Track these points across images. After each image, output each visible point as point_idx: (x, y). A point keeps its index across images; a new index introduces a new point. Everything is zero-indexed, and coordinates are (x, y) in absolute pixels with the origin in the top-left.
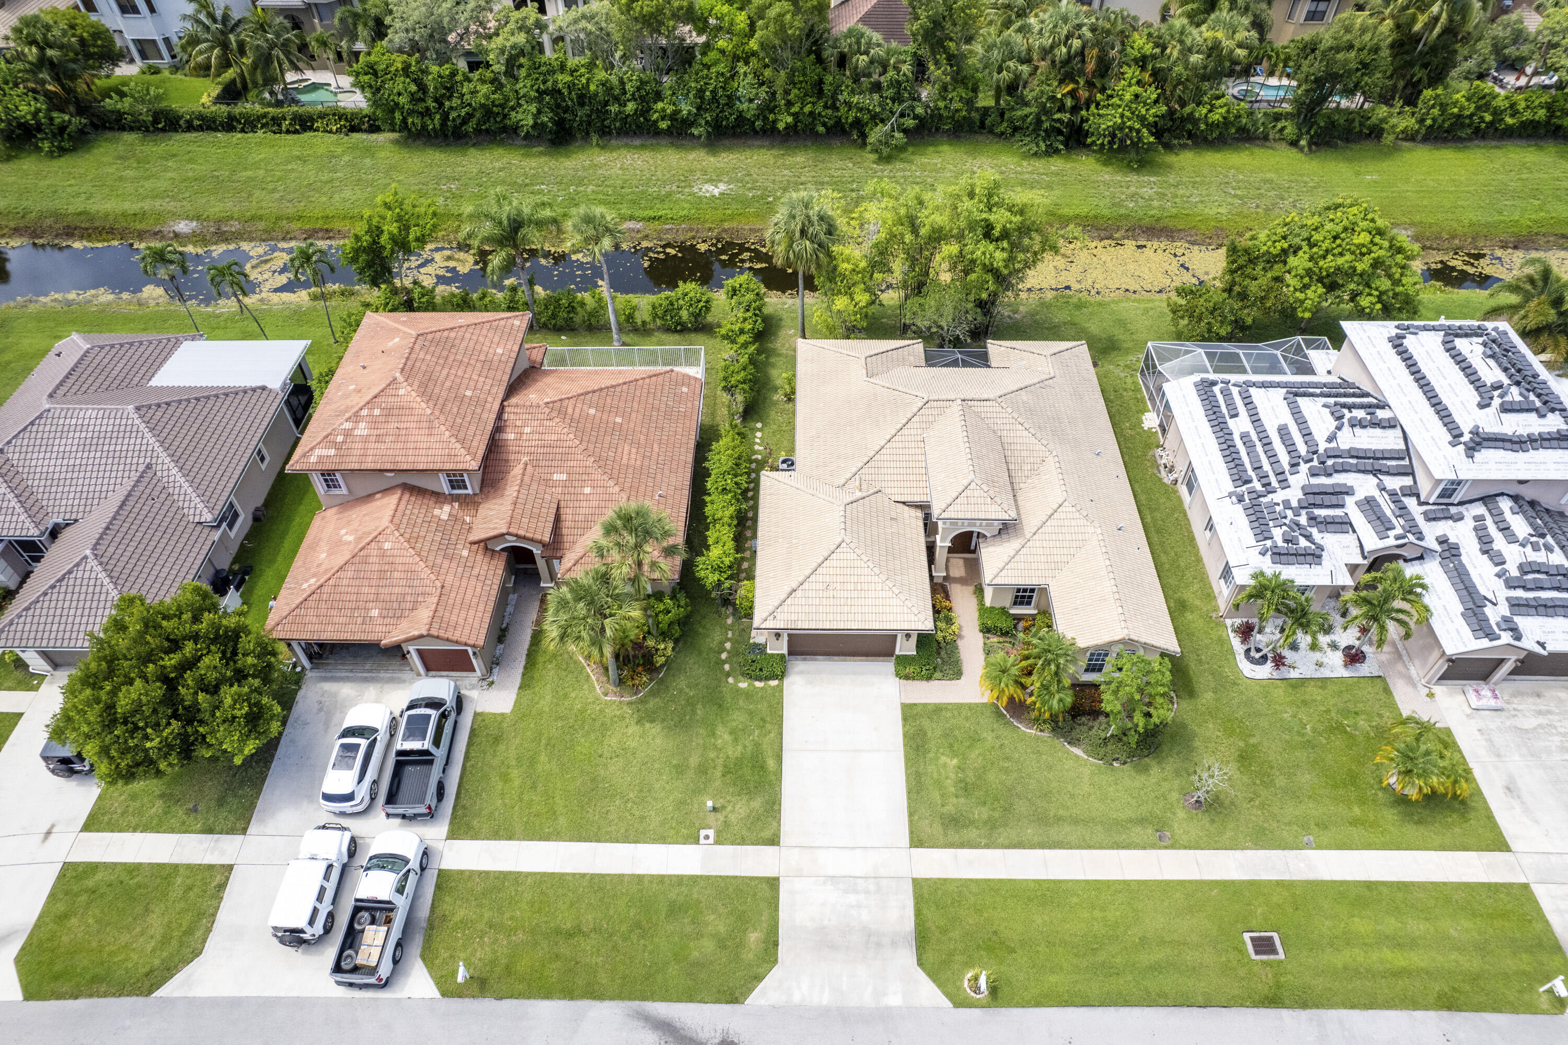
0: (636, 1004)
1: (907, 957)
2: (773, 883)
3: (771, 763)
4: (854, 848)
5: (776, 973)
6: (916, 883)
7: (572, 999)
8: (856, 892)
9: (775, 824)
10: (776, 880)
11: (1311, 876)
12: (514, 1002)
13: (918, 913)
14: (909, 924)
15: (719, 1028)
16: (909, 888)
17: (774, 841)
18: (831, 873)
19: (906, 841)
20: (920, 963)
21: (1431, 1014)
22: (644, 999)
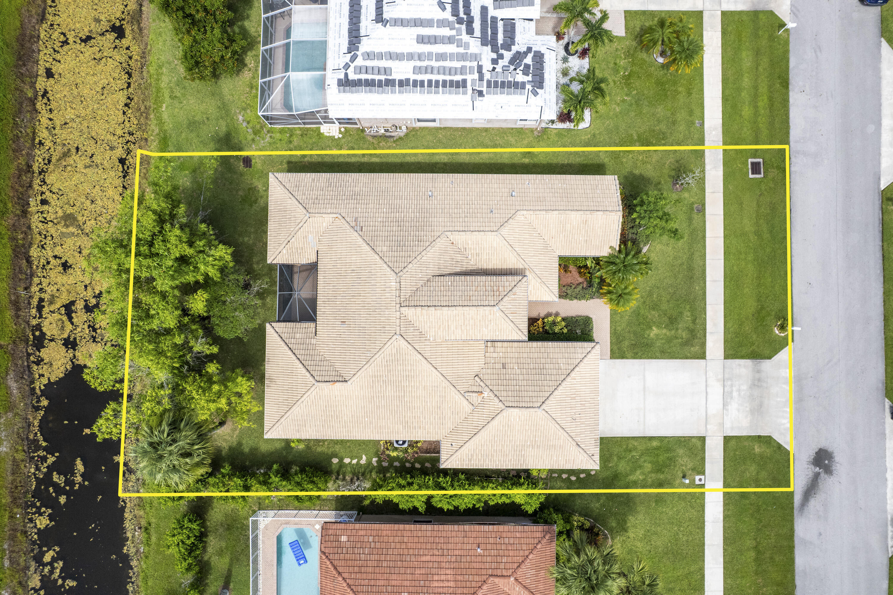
0: (796, 512)
1: (766, 365)
2: (727, 440)
3: (655, 444)
4: (707, 392)
5: (776, 437)
6: (727, 357)
7: (794, 547)
8: (731, 392)
9: (693, 440)
10: (725, 437)
11: (720, 130)
12: (797, 578)
13: (742, 357)
14: (748, 362)
15: (806, 466)
16: (729, 362)
17: (703, 439)
18: (721, 406)
19: (702, 362)
20: (770, 358)
21: (791, 94)
22: (793, 508)
